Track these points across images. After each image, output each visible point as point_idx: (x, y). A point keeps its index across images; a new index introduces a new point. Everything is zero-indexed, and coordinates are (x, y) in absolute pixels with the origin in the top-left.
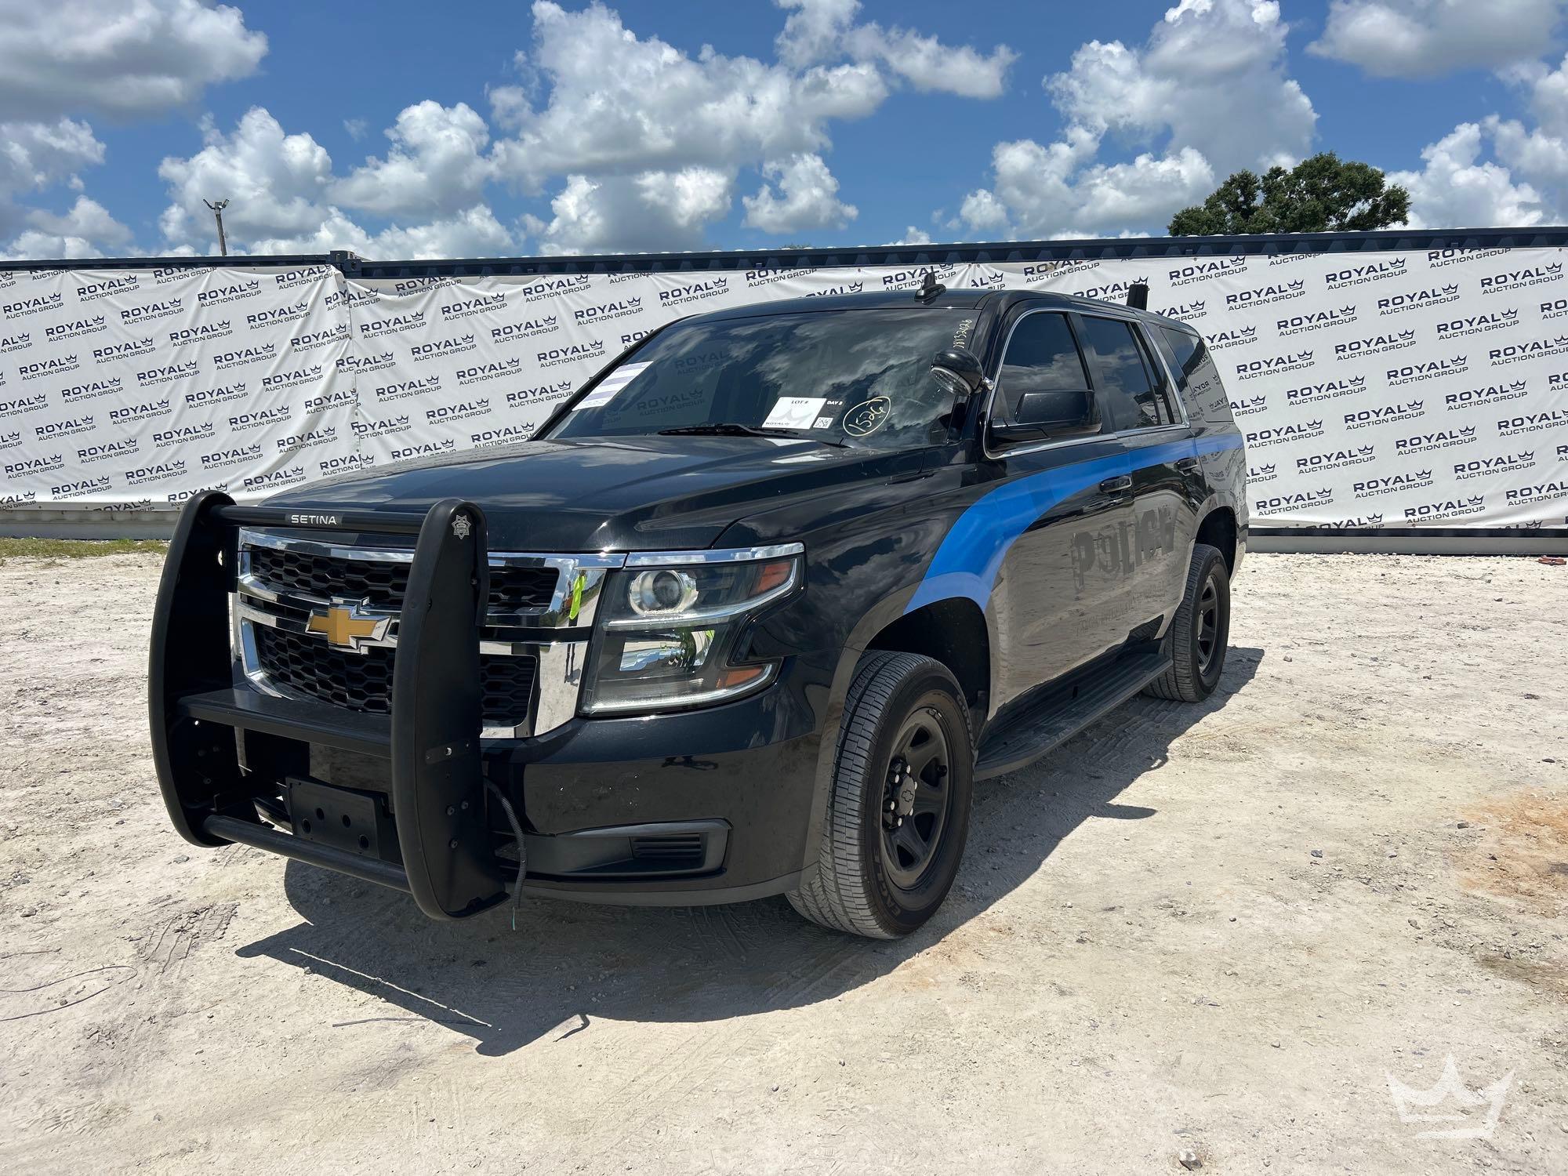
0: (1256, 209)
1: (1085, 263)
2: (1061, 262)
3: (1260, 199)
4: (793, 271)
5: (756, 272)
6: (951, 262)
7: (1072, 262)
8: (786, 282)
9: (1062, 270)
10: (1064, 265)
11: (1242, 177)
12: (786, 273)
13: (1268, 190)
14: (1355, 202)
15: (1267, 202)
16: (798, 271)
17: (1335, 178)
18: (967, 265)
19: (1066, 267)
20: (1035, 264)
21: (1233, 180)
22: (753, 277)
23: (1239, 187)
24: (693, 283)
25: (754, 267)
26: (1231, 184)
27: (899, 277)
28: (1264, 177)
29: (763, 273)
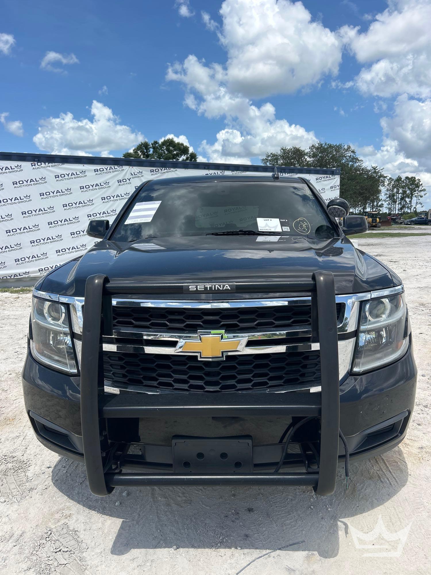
0: (150, 154)
1: (172, 169)
2: (164, 169)
3: (151, 151)
4: (53, 164)
5: (36, 163)
6: (122, 165)
7: (168, 169)
8: (50, 168)
9: (164, 171)
10: (164, 170)
11: (145, 143)
12: (50, 164)
13: (154, 148)
14: (181, 155)
15: (153, 152)
16: (56, 164)
17: (175, 147)
18: (128, 167)
19: (166, 171)
20: (154, 169)
21: (142, 144)
22: (35, 165)
23: (144, 146)
24: (5, 166)
25: (34, 161)
26: (141, 145)
27: (101, 170)
28: (152, 143)
29: (39, 164)
